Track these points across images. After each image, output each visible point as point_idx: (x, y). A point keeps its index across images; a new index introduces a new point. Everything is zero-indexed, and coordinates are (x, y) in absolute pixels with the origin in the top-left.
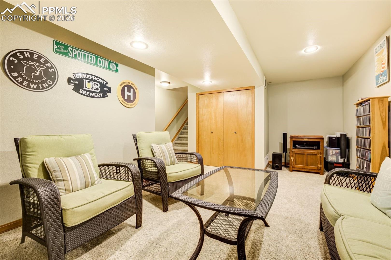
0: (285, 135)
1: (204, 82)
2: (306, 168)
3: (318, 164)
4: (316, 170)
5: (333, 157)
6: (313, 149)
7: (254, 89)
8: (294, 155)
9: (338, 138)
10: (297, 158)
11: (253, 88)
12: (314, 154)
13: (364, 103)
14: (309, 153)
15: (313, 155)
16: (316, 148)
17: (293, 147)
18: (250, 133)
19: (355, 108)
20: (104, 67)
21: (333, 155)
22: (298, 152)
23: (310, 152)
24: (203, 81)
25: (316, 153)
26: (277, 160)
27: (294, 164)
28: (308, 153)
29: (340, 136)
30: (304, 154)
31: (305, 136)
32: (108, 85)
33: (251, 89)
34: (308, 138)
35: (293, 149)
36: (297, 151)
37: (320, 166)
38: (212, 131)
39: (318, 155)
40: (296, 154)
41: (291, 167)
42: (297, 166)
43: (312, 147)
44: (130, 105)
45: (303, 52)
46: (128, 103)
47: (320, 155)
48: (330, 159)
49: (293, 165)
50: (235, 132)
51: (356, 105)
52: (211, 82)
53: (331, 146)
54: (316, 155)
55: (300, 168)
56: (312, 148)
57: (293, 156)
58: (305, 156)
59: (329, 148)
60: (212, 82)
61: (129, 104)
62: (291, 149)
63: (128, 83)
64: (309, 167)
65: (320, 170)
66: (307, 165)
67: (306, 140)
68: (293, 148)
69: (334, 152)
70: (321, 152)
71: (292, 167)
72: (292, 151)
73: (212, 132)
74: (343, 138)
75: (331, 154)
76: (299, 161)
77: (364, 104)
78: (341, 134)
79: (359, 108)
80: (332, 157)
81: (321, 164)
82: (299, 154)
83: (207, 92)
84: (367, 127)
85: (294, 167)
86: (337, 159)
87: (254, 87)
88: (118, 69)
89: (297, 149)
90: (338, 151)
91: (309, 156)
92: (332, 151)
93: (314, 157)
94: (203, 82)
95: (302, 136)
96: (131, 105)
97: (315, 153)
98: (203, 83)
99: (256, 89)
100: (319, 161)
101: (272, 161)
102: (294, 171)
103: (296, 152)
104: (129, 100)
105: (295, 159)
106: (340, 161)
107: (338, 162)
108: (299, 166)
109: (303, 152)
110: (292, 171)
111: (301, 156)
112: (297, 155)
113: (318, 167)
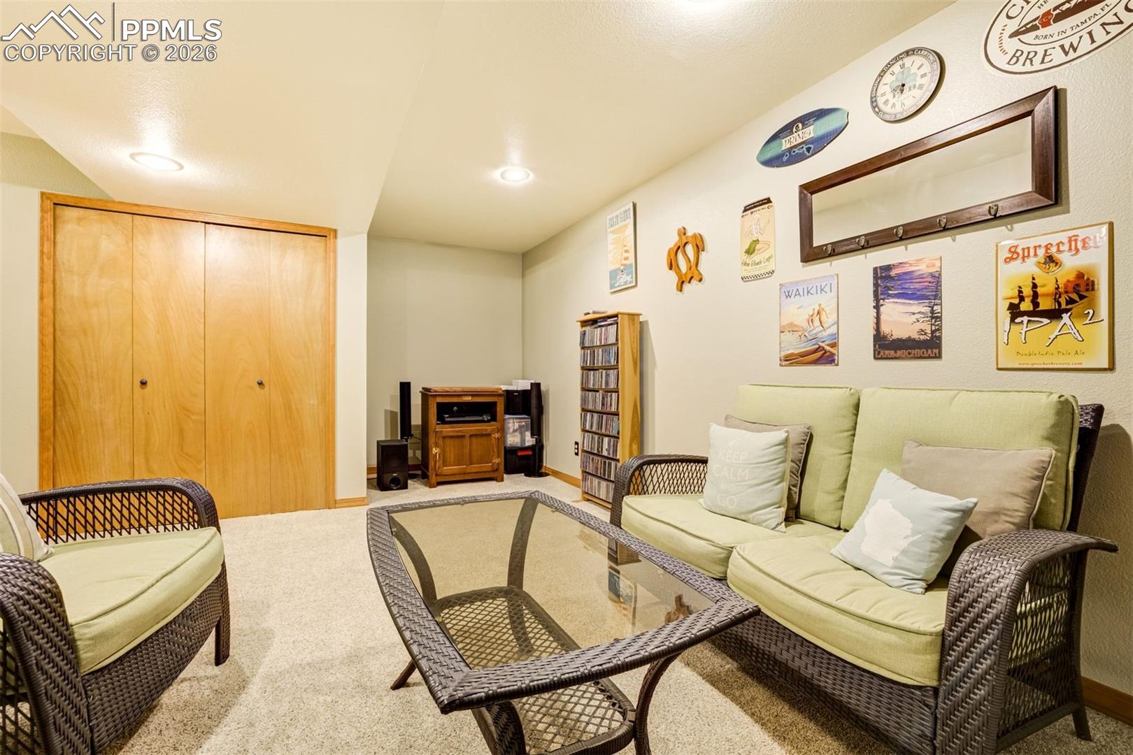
0: (405, 388)
1: (138, 158)
2: (468, 471)
3: (492, 456)
4: (489, 472)
5: (515, 436)
6: (483, 421)
7: (336, 237)
8: (441, 442)
9: (525, 392)
10: (448, 449)
11: (330, 234)
12: (484, 433)
13: (601, 320)
14: (474, 433)
15: (482, 435)
16: (489, 418)
17: (438, 420)
18: (316, 385)
19: (578, 329)
21: (515, 431)
22: (448, 432)
23: (477, 430)
24: (135, 150)
25: (489, 430)
26: (394, 463)
27: (441, 466)
28: (472, 433)
29: (529, 388)
30: (463, 437)
31: (466, 390)
33: (326, 237)
34: (472, 395)
35: (438, 426)
36: (447, 430)
37: (496, 461)
38: (146, 378)
39: (493, 436)
40: (444, 438)
41: (434, 476)
42: (447, 469)
43: (480, 416)
45: (496, 175)
47: (497, 435)
48: (509, 443)
49: (439, 468)
50: (258, 379)
51: (579, 323)
52: (177, 167)
53: (511, 412)
54: (489, 435)
55: (454, 475)
56: (481, 418)
57: (437, 445)
58: (467, 441)
59: (507, 416)
60: (182, 167)
62: (434, 426)
64: (475, 468)
65: (497, 470)
66: (471, 464)
67: (468, 399)
68: (438, 424)
69: (517, 426)
70: (499, 428)
71: (437, 475)
72: (436, 432)
73: (143, 383)
74: (534, 394)
75: (511, 430)
76: (452, 455)
77: (603, 324)
78: (531, 384)
79: (588, 329)
80: (512, 436)
81: (498, 457)
82: (452, 437)
83: (114, 202)
84: (612, 369)
85: (440, 475)
86: (523, 440)
87: (335, 231)
89: (447, 426)
90: (524, 421)
91: (474, 440)
92: (514, 423)
93: (483, 440)
94: (132, 156)
95: (459, 389)
97: (486, 430)
98: (132, 163)
99: (341, 241)
100: (495, 449)
101: (376, 466)
102: (440, 484)
103: (444, 434)
105: (443, 452)
106: (527, 444)
107: (524, 446)
108: (453, 469)
109: (461, 431)
110: (435, 484)
111: (457, 441)
112: (448, 441)
113: (494, 463)
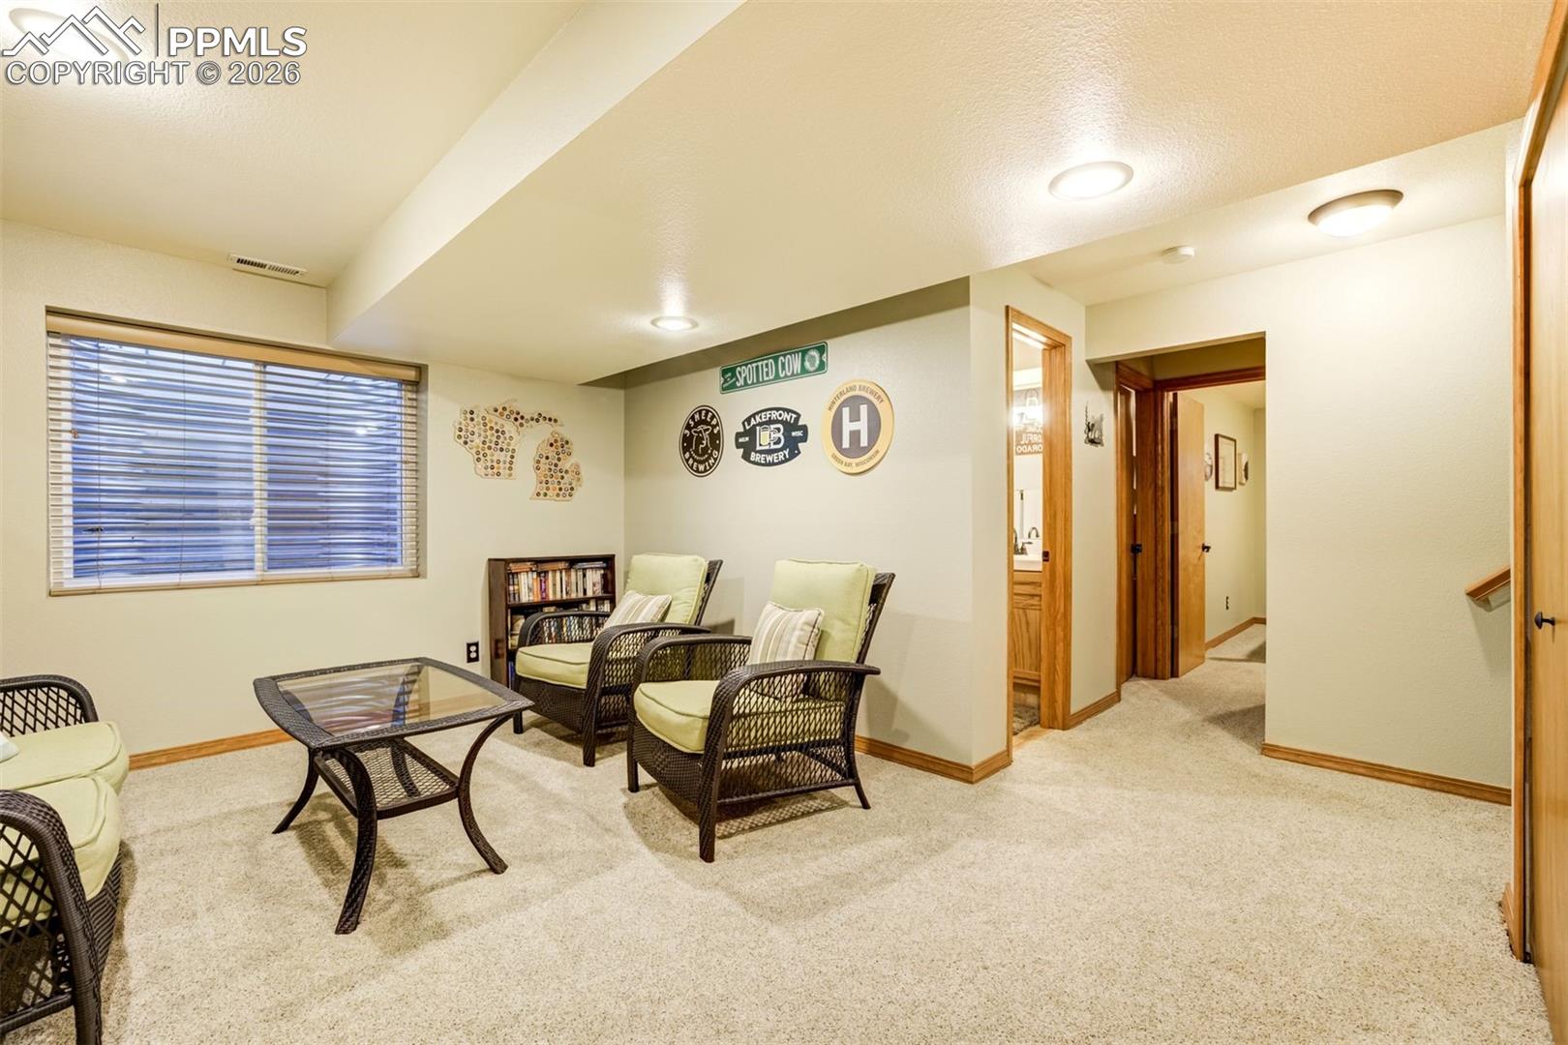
20: (793, 375)
32: (801, 423)
44: (857, 465)
46: (849, 460)
61: (854, 461)
63: (852, 389)
88: (825, 360)
96: (863, 463)
104: (856, 450)
